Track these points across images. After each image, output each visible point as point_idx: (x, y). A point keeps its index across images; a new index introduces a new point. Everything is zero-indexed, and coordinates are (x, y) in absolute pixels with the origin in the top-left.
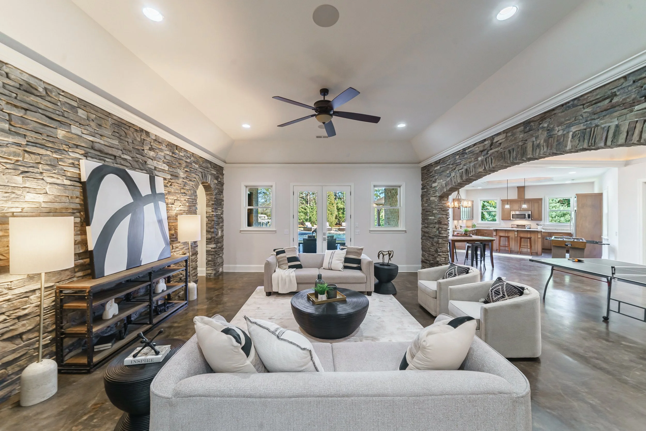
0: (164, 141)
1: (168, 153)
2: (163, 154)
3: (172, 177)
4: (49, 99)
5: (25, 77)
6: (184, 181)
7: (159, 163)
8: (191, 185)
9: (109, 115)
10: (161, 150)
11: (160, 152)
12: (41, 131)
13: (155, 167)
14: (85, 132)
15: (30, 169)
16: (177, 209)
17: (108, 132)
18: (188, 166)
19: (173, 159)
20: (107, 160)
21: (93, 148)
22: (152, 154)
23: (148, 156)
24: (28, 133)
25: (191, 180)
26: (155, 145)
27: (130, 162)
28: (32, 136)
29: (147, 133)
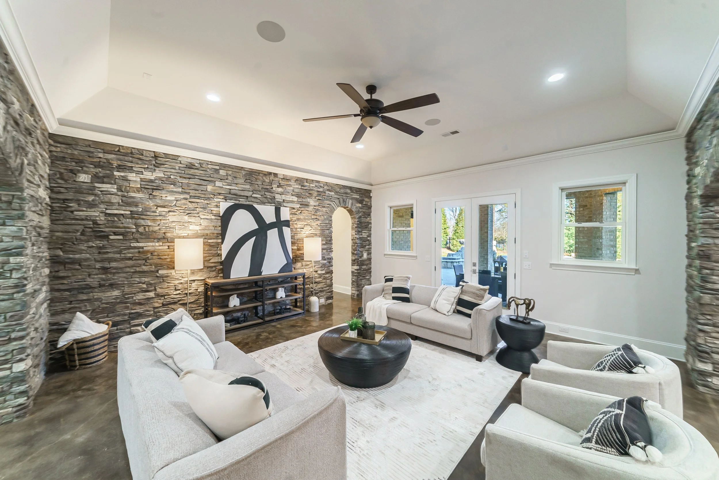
0: (292, 177)
1: (297, 186)
2: (292, 188)
3: (301, 206)
4: (202, 169)
5: (189, 160)
6: (316, 208)
7: (287, 196)
8: (325, 211)
9: (242, 168)
10: (290, 185)
11: (288, 187)
12: (198, 188)
13: (283, 200)
14: (224, 184)
15: (192, 212)
16: (307, 233)
17: (242, 181)
18: (320, 195)
19: (302, 191)
20: (241, 200)
21: (230, 193)
22: (280, 190)
23: (276, 192)
24: (191, 191)
25: (324, 207)
26: (282, 183)
27: (260, 199)
28: (193, 193)
29: (276, 175)
